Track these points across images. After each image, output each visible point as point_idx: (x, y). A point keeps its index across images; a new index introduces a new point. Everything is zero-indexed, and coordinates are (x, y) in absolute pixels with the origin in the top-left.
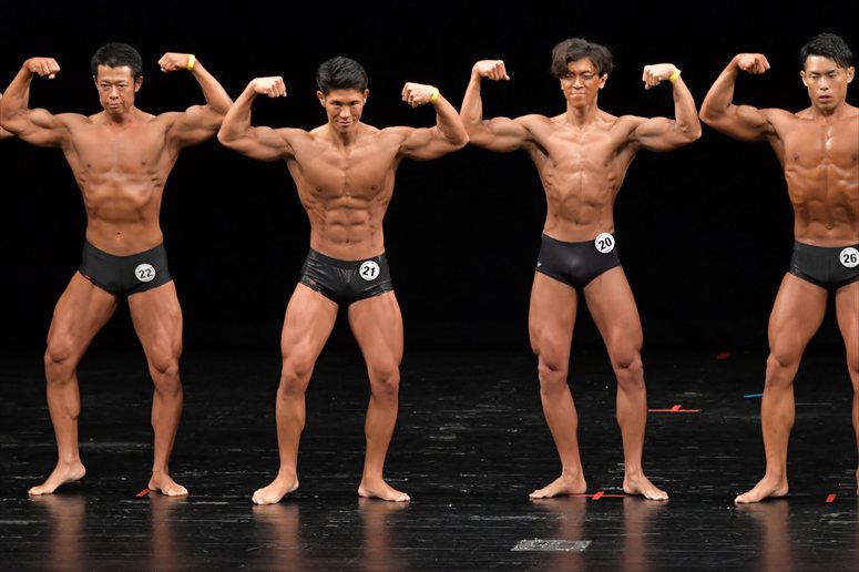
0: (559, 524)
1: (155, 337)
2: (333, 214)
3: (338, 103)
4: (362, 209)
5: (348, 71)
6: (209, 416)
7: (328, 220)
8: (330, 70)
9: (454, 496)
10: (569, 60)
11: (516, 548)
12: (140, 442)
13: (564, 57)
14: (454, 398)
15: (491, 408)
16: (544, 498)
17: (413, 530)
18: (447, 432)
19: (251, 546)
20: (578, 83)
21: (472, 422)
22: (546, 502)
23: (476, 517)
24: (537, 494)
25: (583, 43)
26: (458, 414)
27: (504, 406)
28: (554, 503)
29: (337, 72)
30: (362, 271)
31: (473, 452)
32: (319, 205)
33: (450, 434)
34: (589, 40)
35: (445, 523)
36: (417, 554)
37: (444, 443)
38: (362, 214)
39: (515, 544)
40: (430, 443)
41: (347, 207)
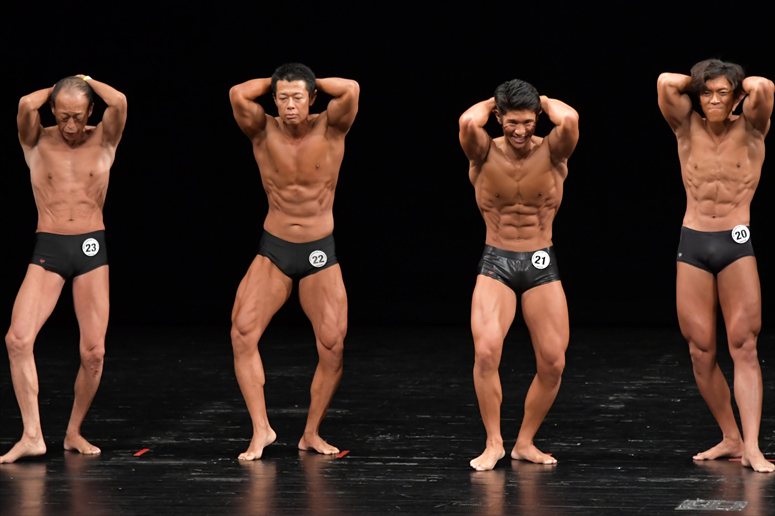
0: (719, 485)
1: (323, 316)
2: (506, 218)
3: (514, 122)
4: (532, 214)
5: (525, 93)
6: (401, 386)
7: (501, 222)
8: (507, 92)
9: (623, 459)
10: (707, 78)
11: (680, 507)
12: (339, 408)
13: (702, 75)
14: (622, 370)
15: (657, 380)
16: (706, 460)
17: (584, 490)
18: (615, 402)
19: (439, 503)
20: (715, 99)
21: (638, 392)
22: (708, 464)
23: (643, 479)
24: (699, 457)
25: (719, 63)
26: (626, 385)
27: (669, 378)
28: (716, 465)
29: (514, 95)
30: (534, 260)
31: (640, 420)
32: (494, 210)
33: (618, 403)
34: (723, 60)
35: (614, 484)
36: (589, 512)
37: (613, 411)
38: (534, 219)
39: (679, 504)
40: (600, 411)
41: (518, 213)
